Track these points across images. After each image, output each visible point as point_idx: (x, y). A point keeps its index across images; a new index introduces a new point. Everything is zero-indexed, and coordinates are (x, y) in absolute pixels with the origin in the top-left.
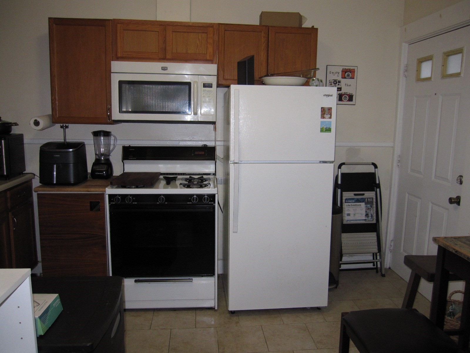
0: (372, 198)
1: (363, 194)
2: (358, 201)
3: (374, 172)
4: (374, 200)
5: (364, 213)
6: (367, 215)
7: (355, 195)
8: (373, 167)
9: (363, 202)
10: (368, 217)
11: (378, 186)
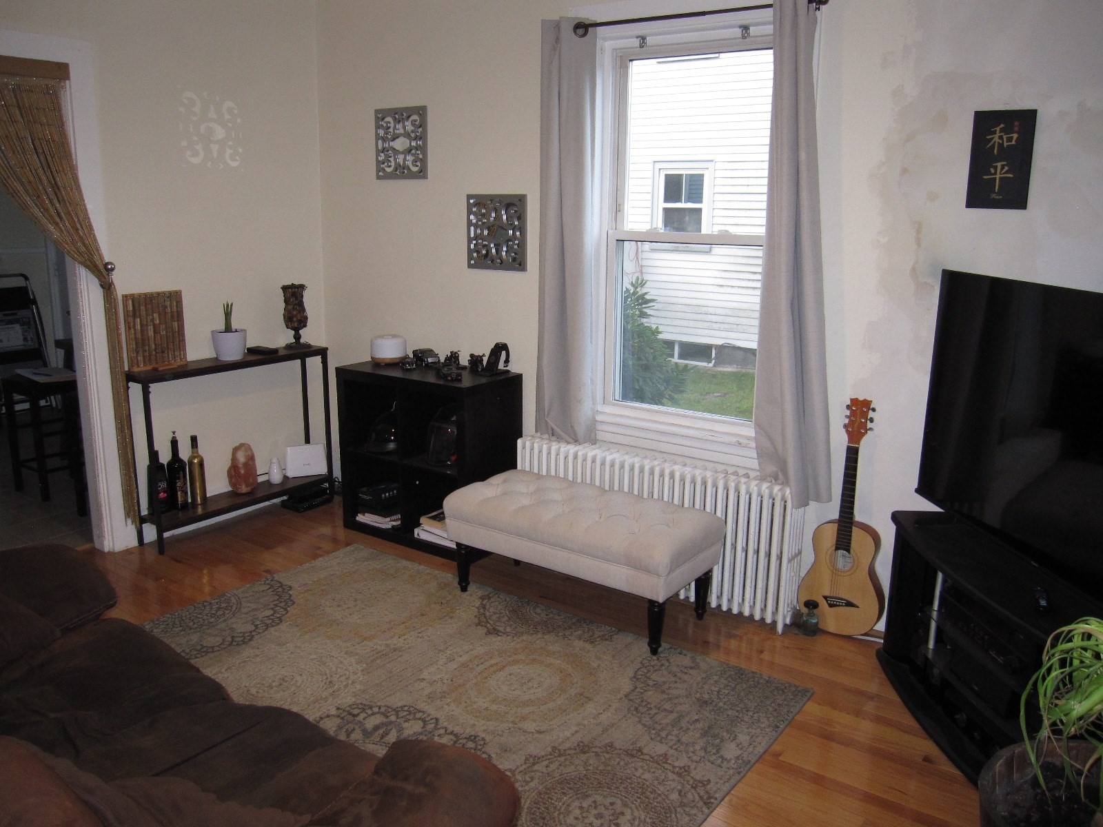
0: (29, 318)
1: (15, 314)
2: (10, 322)
3: (25, 285)
4: (32, 320)
5: (22, 338)
6: (25, 339)
7: (5, 315)
8: (22, 279)
9: (17, 323)
10: (27, 341)
11: (34, 302)
